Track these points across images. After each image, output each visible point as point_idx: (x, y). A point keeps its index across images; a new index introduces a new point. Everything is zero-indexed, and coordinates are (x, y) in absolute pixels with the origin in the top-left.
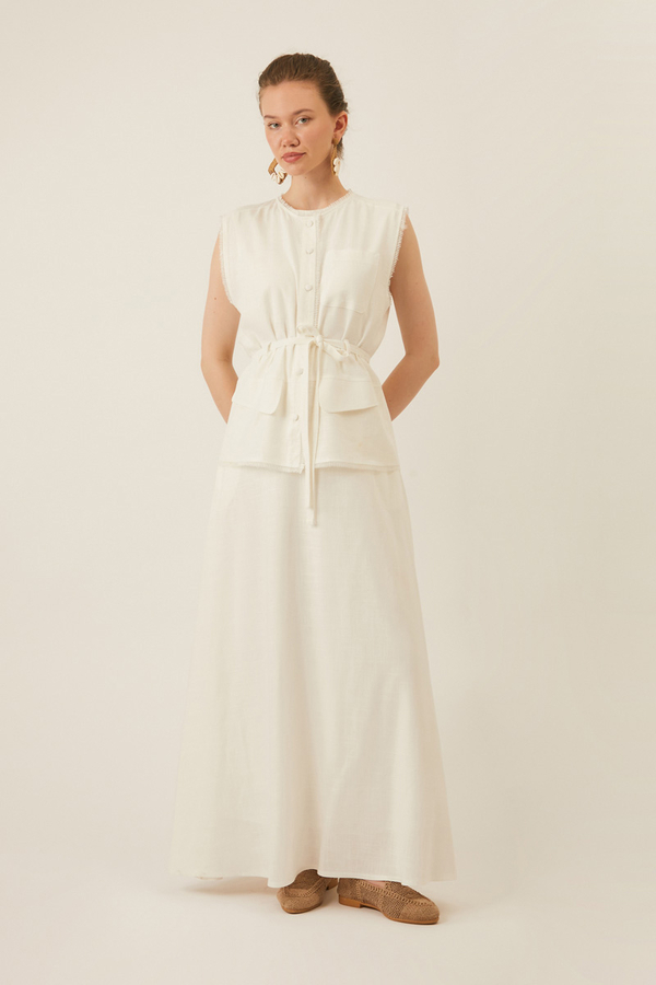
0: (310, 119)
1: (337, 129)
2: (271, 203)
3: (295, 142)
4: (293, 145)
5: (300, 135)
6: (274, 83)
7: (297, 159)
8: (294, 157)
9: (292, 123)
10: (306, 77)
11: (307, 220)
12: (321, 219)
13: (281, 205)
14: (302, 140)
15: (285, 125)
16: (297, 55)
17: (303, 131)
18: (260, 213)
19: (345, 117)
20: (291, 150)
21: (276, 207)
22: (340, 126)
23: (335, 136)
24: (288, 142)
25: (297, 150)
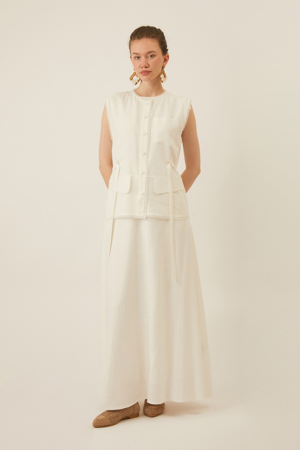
0: (154, 56)
1: (164, 62)
2: (129, 93)
3: (147, 66)
4: (146, 67)
5: (149, 63)
6: (139, 38)
7: (147, 74)
8: (146, 72)
9: (146, 57)
10: (153, 37)
11: (146, 102)
12: (153, 103)
13: (134, 94)
14: (150, 65)
15: (143, 58)
16: (148, 27)
17: (151, 61)
18: (124, 96)
19: (168, 56)
20: (146, 69)
21: (132, 95)
22: (166, 60)
23: (163, 65)
24: (144, 65)
25: (148, 69)
